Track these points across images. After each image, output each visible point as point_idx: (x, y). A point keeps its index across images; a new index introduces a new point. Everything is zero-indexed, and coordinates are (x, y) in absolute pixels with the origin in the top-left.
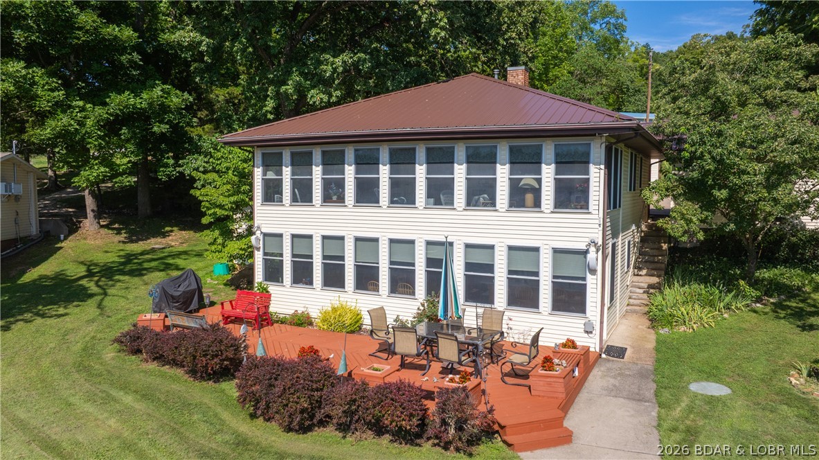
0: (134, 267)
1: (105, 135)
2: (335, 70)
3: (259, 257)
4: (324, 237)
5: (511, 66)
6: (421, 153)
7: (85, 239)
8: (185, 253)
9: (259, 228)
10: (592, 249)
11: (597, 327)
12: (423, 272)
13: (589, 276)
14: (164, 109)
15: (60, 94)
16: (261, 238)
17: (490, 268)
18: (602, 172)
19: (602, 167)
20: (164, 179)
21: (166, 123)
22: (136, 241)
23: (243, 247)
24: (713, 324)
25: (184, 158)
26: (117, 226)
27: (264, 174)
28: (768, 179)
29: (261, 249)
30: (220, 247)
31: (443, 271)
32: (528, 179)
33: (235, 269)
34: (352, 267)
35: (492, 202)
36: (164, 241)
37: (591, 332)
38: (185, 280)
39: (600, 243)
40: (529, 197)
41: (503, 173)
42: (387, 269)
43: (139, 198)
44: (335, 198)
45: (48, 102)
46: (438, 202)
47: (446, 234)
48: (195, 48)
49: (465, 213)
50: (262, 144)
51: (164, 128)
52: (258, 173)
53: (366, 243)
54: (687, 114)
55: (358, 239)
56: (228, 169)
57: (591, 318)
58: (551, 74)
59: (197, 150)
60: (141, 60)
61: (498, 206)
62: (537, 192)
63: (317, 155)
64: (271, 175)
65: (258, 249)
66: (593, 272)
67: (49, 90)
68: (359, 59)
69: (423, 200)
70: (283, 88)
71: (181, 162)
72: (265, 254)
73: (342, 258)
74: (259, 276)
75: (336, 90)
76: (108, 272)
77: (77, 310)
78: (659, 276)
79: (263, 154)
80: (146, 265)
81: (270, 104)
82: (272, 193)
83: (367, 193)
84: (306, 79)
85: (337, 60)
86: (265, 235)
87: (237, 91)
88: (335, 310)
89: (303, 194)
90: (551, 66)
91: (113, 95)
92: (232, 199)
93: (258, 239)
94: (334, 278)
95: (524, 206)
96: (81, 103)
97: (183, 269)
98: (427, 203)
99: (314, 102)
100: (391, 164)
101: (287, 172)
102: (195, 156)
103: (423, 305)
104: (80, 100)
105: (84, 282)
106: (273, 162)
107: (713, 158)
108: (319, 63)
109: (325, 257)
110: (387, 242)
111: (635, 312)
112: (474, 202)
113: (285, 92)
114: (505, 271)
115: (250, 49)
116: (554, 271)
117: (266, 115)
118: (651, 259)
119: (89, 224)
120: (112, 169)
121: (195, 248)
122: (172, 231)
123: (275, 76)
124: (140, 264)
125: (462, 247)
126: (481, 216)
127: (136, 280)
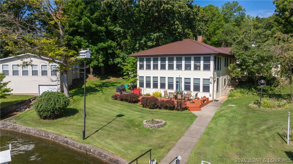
0: (106, 85)
1: (97, 53)
2: (154, 37)
3: (138, 82)
4: (153, 77)
5: (199, 35)
6: (175, 58)
7: (91, 79)
8: (116, 83)
9: (138, 75)
10: (211, 79)
11: (212, 95)
12: (175, 84)
13: (210, 84)
14: (111, 47)
15: (87, 44)
16: (139, 77)
17: (190, 83)
18: (213, 62)
19: (213, 61)
20: (110, 64)
21: (111, 50)
22: (103, 80)
23: (134, 80)
24: (242, 97)
25: (115, 59)
26: (97, 76)
27: (140, 63)
28: (253, 64)
29: (139, 80)
30: (128, 80)
31: (179, 84)
32: (198, 64)
33: (129, 86)
34: (160, 83)
35: (190, 69)
36: (109, 80)
37: (211, 96)
38: (122, 86)
39: (212, 77)
40: (198, 68)
41: (192, 63)
42: (167, 84)
43: (102, 69)
44: (156, 68)
45: (85, 46)
46: (179, 69)
47: (180, 75)
48: (119, 32)
49: (185, 71)
50: (139, 56)
51: (111, 51)
52: (138, 63)
53: (163, 78)
54: (237, 49)
55: (161, 77)
56: (130, 62)
57: (211, 93)
58: (216, 32)
59: (118, 57)
60: (105, 34)
61: (191, 70)
62: (200, 67)
63: (152, 59)
64: (141, 63)
65: (138, 80)
66: (211, 83)
67: (85, 43)
68: (160, 34)
69: (175, 68)
70: (141, 41)
71: (114, 60)
72: (140, 81)
73: (157, 82)
74: (138, 86)
75: (154, 42)
76: (100, 86)
77: (98, 93)
78: (234, 88)
79: (140, 59)
80: (108, 85)
81: (137, 45)
82: (141, 67)
83: (163, 67)
84: (147, 39)
85: (155, 35)
86: (140, 77)
87: (127, 41)
88: (156, 93)
89: (148, 67)
90: (216, 30)
91: (99, 44)
92: (132, 69)
93: (138, 78)
94: (155, 86)
95: (197, 70)
96: (91, 46)
97: (117, 86)
98: (176, 69)
99: (149, 45)
100: (168, 61)
101: (145, 62)
102: (118, 58)
103: (175, 91)
104: (91, 45)
105: (96, 88)
106: (141, 60)
107: (242, 59)
108: (150, 35)
109: (153, 81)
110: (167, 78)
111: (226, 95)
112: (187, 69)
113: (142, 42)
114: (193, 84)
115: (133, 32)
116: (203, 83)
117: (136, 48)
118: (233, 84)
119: (91, 76)
120: (98, 62)
121: (118, 82)
122: (110, 78)
123: (139, 38)
124: (107, 85)
125: (184, 79)
126: (188, 72)
127: (107, 88)
